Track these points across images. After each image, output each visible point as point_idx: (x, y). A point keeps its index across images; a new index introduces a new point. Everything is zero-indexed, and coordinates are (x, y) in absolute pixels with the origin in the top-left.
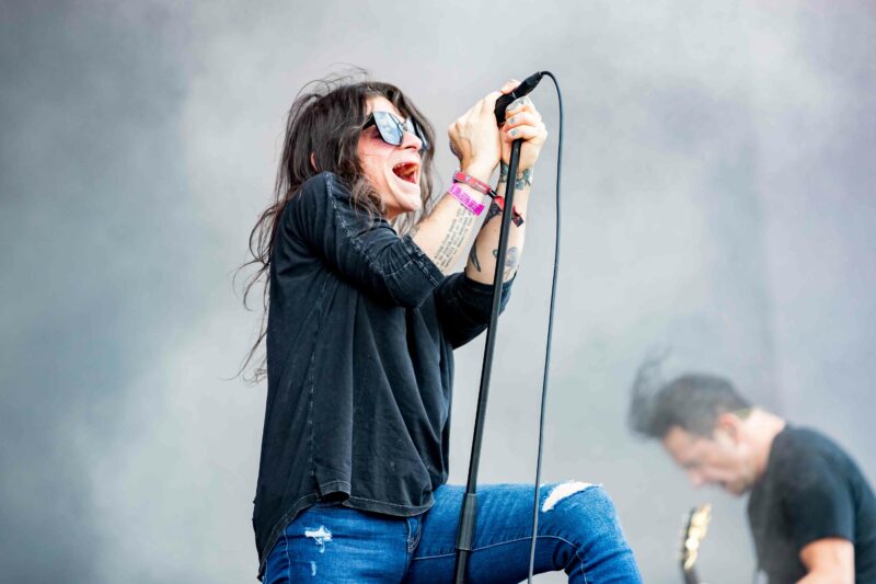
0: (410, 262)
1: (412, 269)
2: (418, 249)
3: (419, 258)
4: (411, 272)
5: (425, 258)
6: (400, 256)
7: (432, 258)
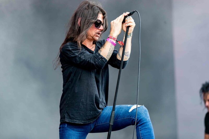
1: (101, 61)
6: (98, 58)
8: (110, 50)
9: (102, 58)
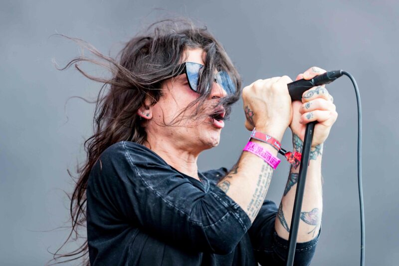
0: (228, 214)
1: (229, 220)
2: (233, 202)
3: (235, 210)
4: (228, 223)
5: (240, 210)
6: (217, 209)
7: (245, 209)
8: (261, 184)
9: (233, 208)
